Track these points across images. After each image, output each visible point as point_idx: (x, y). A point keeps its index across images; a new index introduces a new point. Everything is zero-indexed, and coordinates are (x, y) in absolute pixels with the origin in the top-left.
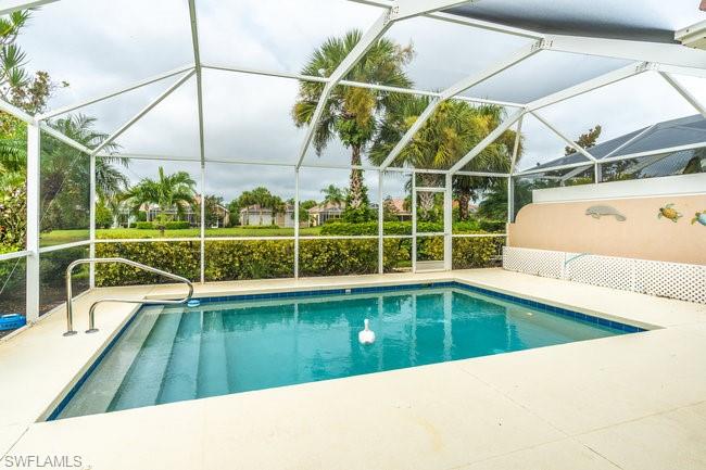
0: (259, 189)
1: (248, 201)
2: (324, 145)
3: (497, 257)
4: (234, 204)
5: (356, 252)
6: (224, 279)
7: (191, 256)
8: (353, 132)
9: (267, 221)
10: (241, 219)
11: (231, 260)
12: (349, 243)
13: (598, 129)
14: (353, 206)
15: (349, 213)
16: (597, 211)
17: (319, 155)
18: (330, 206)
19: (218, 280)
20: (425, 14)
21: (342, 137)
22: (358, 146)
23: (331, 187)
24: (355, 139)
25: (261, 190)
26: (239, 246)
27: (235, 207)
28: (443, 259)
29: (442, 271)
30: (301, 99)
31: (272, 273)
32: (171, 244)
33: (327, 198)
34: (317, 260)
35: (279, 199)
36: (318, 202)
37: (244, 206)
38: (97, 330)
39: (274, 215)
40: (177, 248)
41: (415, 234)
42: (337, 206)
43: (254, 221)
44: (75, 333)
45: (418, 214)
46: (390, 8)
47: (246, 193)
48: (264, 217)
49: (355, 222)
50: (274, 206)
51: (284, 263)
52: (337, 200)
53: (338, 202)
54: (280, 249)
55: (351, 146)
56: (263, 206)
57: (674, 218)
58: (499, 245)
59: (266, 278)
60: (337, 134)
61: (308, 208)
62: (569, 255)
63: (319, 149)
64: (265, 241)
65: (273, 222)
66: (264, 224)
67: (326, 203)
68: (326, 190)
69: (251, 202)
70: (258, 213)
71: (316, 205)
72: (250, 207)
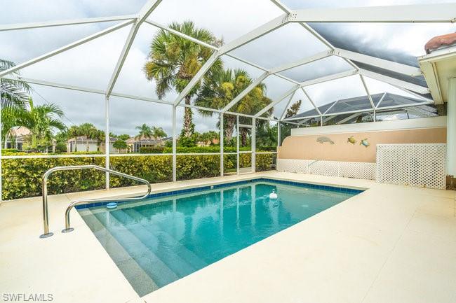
0: (87, 125)
1: (75, 133)
3: (274, 165)
5: (206, 164)
9: (94, 148)
10: (68, 147)
13: (300, 101)
14: (186, 136)
15: (184, 141)
16: (322, 140)
18: (143, 138)
19: (116, 187)
20: (301, 22)
22: (190, 97)
23: (144, 126)
25: (88, 125)
28: (250, 166)
29: (251, 174)
30: (150, 60)
33: (141, 132)
34: (185, 169)
35: (103, 133)
37: (71, 137)
38: (73, 229)
39: (99, 144)
41: (238, 152)
42: (148, 138)
43: (82, 148)
44: (52, 234)
45: (224, 142)
46: (289, 14)
47: (74, 127)
48: (91, 146)
49: (188, 146)
50: (98, 137)
52: (148, 135)
53: (149, 136)
56: (89, 137)
57: (353, 142)
58: (274, 158)
59: (153, 183)
61: (124, 139)
62: (311, 161)
65: (98, 149)
66: (90, 151)
67: (140, 136)
68: (139, 128)
69: (78, 134)
70: (85, 143)
71: (129, 138)
72: (78, 138)
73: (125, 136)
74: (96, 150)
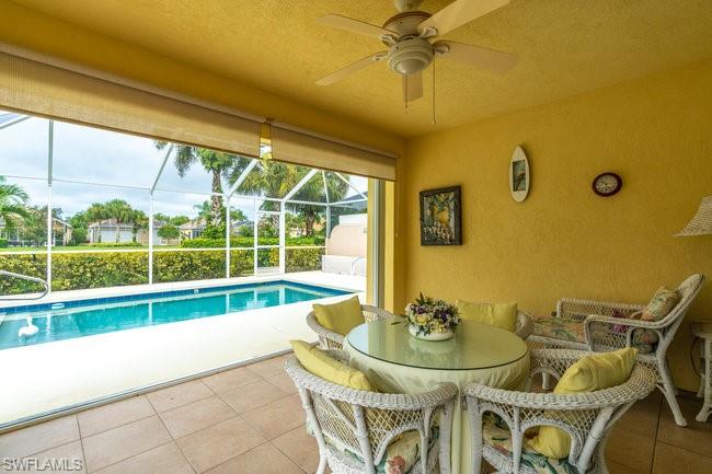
0: (115, 202)
1: (99, 214)
2: (187, 167)
4: (80, 218)
5: (207, 261)
6: (73, 289)
7: (35, 269)
8: (213, 159)
9: (127, 237)
10: (90, 236)
11: (81, 271)
12: (201, 254)
14: (213, 223)
15: (209, 230)
17: (182, 176)
18: (203, 222)
19: (66, 289)
21: (204, 162)
22: (219, 171)
23: (206, 204)
24: (215, 165)
25: (119, 203)
26: (91, 259)
27: (80, 222)
29: (278, 273)
31: (126, 281)
32: (9, 257)
33: (200, 214)
35: (142, 214)
36: (191, 218)
37: (94, 220)
39: (135, 231)
40: (18, 262)
41: (256, 247)
43: (109, 237)
47: (97, 205)
48: (123, 234)
50: (135, 221)
51: (139, 272)
54: (134, 260)
55: (211, 172)
56: (120, 221)
59: (120, 285)
60: (199, 158)
61: (179, 224)
62: (354, 259)
63: (181, 170)
64: (119, 254)
65: (135, 239)
66: (122, 241)
67: (200, 219)
68: (199, 207)
69: (104, 216)
70: (114, 229)
71: (188, 221)
72: (103, 222)
73: (182, 218)
74: (131, 241)
